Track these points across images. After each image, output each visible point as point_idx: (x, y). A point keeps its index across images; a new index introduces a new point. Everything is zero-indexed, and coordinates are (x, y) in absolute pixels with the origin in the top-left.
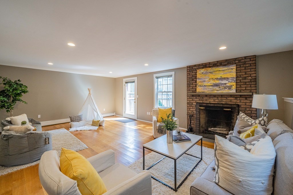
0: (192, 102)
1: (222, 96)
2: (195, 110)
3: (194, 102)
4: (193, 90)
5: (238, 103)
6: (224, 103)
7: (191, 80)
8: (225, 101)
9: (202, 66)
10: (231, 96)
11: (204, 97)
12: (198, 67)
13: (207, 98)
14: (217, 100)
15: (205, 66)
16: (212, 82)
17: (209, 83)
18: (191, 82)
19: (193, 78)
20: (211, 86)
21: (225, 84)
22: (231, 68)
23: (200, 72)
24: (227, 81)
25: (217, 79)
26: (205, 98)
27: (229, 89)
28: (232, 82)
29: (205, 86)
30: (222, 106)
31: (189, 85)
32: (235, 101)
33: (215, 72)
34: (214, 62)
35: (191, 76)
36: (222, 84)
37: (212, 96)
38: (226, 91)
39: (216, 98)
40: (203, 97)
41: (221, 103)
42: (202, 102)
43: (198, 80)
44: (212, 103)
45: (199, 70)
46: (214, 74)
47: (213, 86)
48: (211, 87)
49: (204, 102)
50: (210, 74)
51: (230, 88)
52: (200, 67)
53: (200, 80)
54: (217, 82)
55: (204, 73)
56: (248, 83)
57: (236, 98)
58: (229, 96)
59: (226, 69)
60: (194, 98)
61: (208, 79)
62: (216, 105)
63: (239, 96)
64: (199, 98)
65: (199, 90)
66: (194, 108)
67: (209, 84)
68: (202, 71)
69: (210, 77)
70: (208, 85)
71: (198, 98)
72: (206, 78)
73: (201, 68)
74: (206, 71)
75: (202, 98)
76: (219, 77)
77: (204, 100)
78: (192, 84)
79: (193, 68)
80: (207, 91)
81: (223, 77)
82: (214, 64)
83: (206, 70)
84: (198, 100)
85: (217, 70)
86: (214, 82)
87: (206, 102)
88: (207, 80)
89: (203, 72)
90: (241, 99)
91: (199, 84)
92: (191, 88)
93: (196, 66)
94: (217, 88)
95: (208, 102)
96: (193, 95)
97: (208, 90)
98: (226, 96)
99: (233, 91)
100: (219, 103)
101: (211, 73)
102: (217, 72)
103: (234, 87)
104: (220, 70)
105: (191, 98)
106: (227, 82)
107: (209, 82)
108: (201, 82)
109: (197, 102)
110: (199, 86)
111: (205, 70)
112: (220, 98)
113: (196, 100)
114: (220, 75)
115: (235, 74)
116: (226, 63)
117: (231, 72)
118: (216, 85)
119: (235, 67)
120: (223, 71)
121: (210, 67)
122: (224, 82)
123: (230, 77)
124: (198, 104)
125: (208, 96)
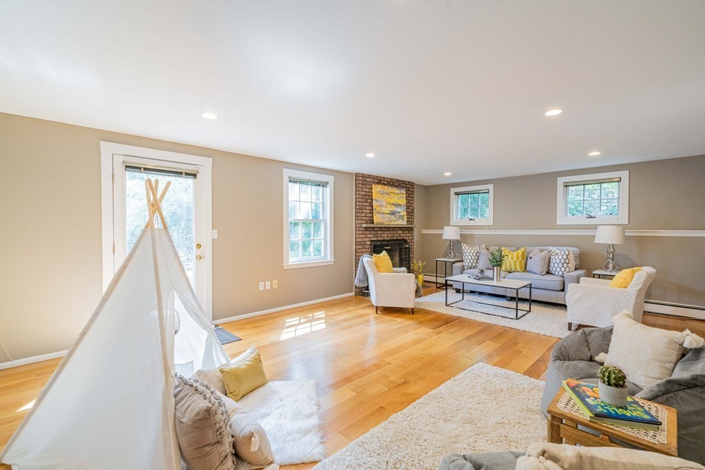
0: (365, 240)
3: (368, 239)
4: (366, 218)
5: (405, 238)
6: (395, 238)
7: (364, 200)
8: (395, 235)
9: (376, 181)
10: (401, 228)
12: (372, 180)
13: (381, 232)
15: (381, 181)
16: (389, 208)
17: (387, 209)
18: (363, 204)
19: (367, 197)
20: (389, 214)
21: (400, 213)
22: (402, 192)
23: (376, 189)
24: (401, 208)
25: (393, 204)
26: (379, 232)
27: (403, 220)
28: (404, 211)
29: (383, 213)
31: (359, 211)
32: (402, 235)
33: (391, 194)
35: (364, 193)
36: (397, 212)
37: (386, 230)
38: (400, 223)
39: (389, 232)
40: (377, 231)
42: (376, 239)
43: (374, 203)
44: (386, 240)
45: (374, 186)
46: (390, 197)
48: (388, 216)
50: (387, 195)
51: (402, 218)
52: (374, 181)
53: (377, 203)
54: (394, 209)
55: (381, 192)
56: (410, 214)
57: (403, 231)
58: (399, 229)
59: (399, 192)
60: (368, 233)
63: (406, 229)
64: (374, 233)
65: (378, 219)
66: (367, 250)
68: (379, 188)
69: (387, 201)
70: (386, 212)
71: (372, 232)
72: (384, 201)
73: (375, 183)
74: (382, 189)
76: (395, 203)
77: (379, 236)
78: (364, 208)
79: (368, 179)
80: (386, 221)
81: (398, 203)
82: (388, 181)
84: (373, 236)
85: (392, 191)
86: (391, 209)
88: (384, 204)
89: (379, 190)
90: (407, 232)
91: (377, 210)
92: (364, 215)
93: (371, 177)
94: (393, 217)
95: (382, 239)
96: (366, 228)
97: (385, 219)
99: (404, 223)
102: (393, 194)
103: (405, 217)
104: (395, 192)
105: (364, 232)
106: (401, 210)
108: (378, 206)
109: (371, 239)
110: (377, 213)
113: (369, 236)
114: (395, 200)
115: (405, 201)
116: (397, 184)
117: (402, 198)
118: (393, 213)
119: (405, 192)
120: (397, 194)
121: (384, 185)
122: (399, 210)
123: (402, 203)
124: (373, 243)
125: (382, 229)
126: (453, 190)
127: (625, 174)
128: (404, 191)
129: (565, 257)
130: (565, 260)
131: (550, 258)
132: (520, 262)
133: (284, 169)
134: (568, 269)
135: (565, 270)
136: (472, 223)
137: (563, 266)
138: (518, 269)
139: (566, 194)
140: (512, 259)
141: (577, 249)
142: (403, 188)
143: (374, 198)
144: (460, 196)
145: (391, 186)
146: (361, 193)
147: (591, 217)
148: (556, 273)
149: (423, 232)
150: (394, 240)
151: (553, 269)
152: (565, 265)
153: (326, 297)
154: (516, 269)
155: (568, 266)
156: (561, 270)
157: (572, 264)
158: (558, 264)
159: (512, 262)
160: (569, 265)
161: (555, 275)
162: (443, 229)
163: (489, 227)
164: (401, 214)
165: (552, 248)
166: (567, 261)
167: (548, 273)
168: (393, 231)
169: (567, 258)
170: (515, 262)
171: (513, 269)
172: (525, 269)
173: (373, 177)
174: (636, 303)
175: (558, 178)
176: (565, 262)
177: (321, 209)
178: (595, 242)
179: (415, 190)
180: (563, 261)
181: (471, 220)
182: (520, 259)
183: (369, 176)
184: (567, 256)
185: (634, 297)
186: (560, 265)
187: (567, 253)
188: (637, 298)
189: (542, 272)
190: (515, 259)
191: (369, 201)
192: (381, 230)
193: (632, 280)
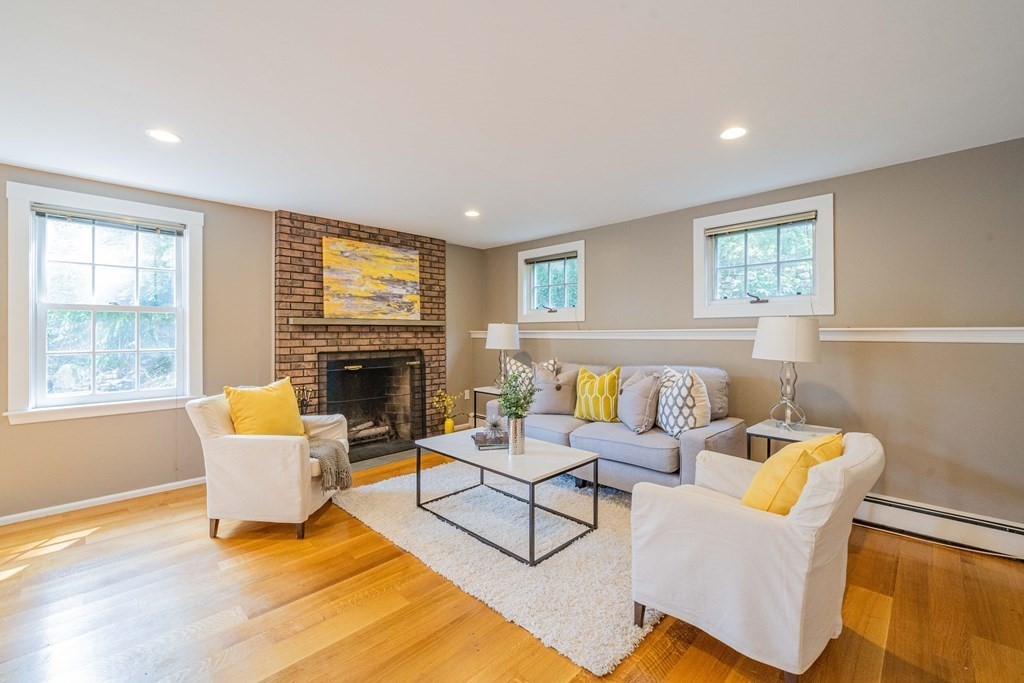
0: (300, 351)
1: (389, 328)
2: (311, 380)
3: (310, 350)
4: (303, 306)
5: (420, 347)
6: (392, 348)
7: (296, 268)
8: (393, 341)
9: (337, 231)
10: (407, 328)
11: (343, 332)
12: (323, 228)
13: (351, 336)
14: (377, 342)
15: (348, 231)
16: (371, 288)
17: (363, 289)
18: (295, 276)
19: (306, 262)
20: (369, 298)
21: (401, 296)
22: (411, 257)
23: (332, 248)
24: (404, 288)
25: (382, 279)
26: (344, 336)
27: (409, 310)
28: (412, 293)
29: (351, 296)
30: (387, 355)
31: (285, 288)
32: (413, 341)
33: (377, 259)
34: (371, 228)
35: (298, 254)
36: (394, 296)
37: (364, 330)
38: (402, 317)
39: (375, 336)
40: (338, 333)
41: (386, 348)
42: (335, 349)
43: (326, 274)
44: (365, 351)
45: (328, 240)
46: (373, 264)
47: (373, 300)
48: (368, 302)
49: (342, 349)
50: (363, 260)
51: (409, 307)
52: (331, 230)
53: (334, 276)
54: (384, 289)
55: (347, 254)
56: (434, 300)
57: (416, 333)
58: (403, 329)
59: (401, 256)
60: (308, 337)
61: (358, 276)
62: (374, 356)
63: (420, 329)
64: (327, 337)
65: (333, 308)
66: (310, 373)
67: (362, 291)
68: (342, 244)
69: (364, 272)
70: (359, 294)
71: (322, 336)
72: (354, 272)
73: (333, 235)
74: (351, 248)
75: (335, 336)
76: (387, 277)
77: (344, 342)
78: (299, 284)
79: (306, 225)
80: (360, 312)
81: (396, 276)
82: (370, 233)
83: (353, 246)
84: (324, 343)
85: (380, 254)
86: (376, 289)
87: (348, 349)
88: (356, 279)
89: (343, 250)
90: (425, 335)
91: (332, 289)
92: (299, 298)
93: (318, 221)
94: (382, 306)
95: (355, 348)
96: (303, 326)
97: (360, 309)
98: (396, 329)
99: (415, 317)
100: (382, 348)
101: (367, 259)
102: (382, 260)
103: (417, 306)
104: (390, 255)
105: (296, 336)
106: (403, 292)
107: (361, 286)
108: (337, 281)
109: (319, 350)
110: (332, 295)
111: (349, 245)
112: (384, 335)
113: (315, 343)
114: (388, 270)
115: (417, 275)
116: (397, 241)
117: (409, 268)
118: (381, 298)
119: (417, 258)
120: (395, 260)
121: (361, 239)
122: (398, 290)
123: (408, 278)
124: (324, 357)
125: (354, 329)
126: (523, 255)
127: (823, 203)
128: (415, 255)
129: (684, 392)
130: (685, 399)
131: (658, 392)
132: (607, 398)
133: (8, 182)
134: (691, 420)
135: (686, 423)
136: (552, 318)
137: (681, 413)
138: (602, 416)
139: (711, 253)
140: (591, 393)
141: (722, 373)
142: (416, 248)
143: (324, 265)
144: (537, 266)
145: (380, 243)
146: (289, 253)
147: (758, 301)
148: (668, 429)
149: (473, 336)
150: (389, 351)
151: (662, 420)
152: (686, 411)
153: (177, 480)
154: (598, 415)
155: (691, 414)
156: (676, 423)
157: (704, 407)
158: (671, 408)
159: (591, 399)
160: (695, 410)
161: (666, 432)
162: (486, 329)
163: (577, 325)
164: (405, 299)
165: (669, 369)
166: (690, 402)
167: (655, 426)
168: (388, 332)
169: (689, 394)
170: (596, 398)
171: (593, 416)
172: (615, 419)
173: (327, 223)
174: (813, 573)
175: (695, 221)
176: (685, 405)
177: (174, 285)
178: (754, 356)
179: (449, 255)
180: (680, 402)
181: (551, 311)
182: (607, 393)
183: (313, 220)
184: (689, 389)
185: (807, 552)
186: (676, 411)
187: (688, 382)
188: (815, 557)
189: (640, 426)
190: (596, 392)
191: (312, 270)
192: (349, 332)
193: (802, 487)
